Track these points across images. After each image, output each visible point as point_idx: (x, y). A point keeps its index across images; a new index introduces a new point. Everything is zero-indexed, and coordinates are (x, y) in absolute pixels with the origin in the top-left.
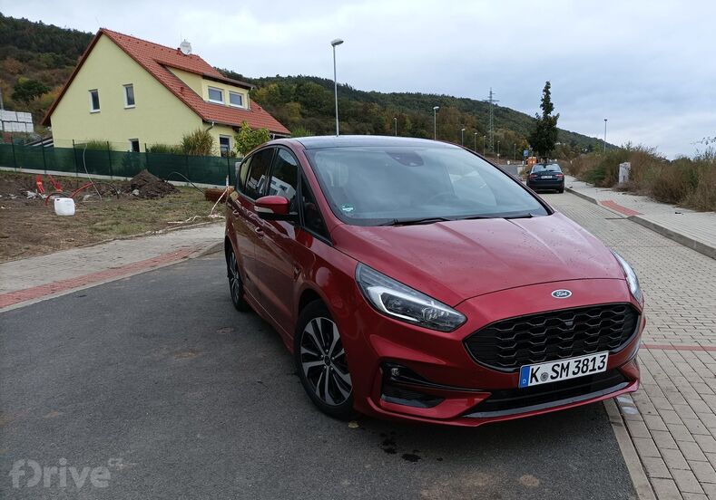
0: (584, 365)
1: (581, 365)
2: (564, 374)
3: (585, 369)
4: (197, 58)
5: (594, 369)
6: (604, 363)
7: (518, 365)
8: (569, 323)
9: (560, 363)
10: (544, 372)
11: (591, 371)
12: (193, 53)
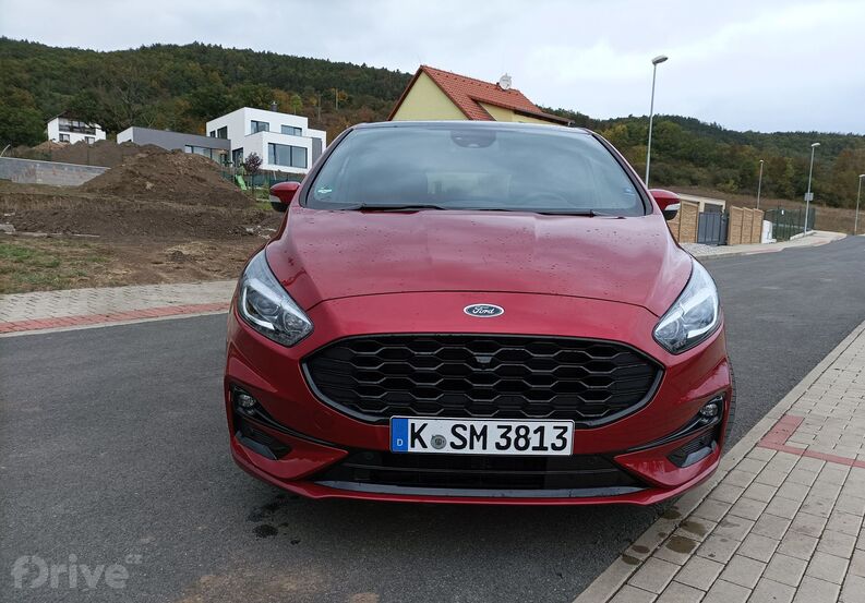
0: (519, 436)
1: (512, 435)
2: (478, 445)
3: (522, 443)
4: (517, 93)
5: (542, 447)
6: (565, 441)
7: (387, 414)
8: (484, 359)
9: (468, 424)
10: (435, 433)
11: (534, 448)
12: (513, 88)
